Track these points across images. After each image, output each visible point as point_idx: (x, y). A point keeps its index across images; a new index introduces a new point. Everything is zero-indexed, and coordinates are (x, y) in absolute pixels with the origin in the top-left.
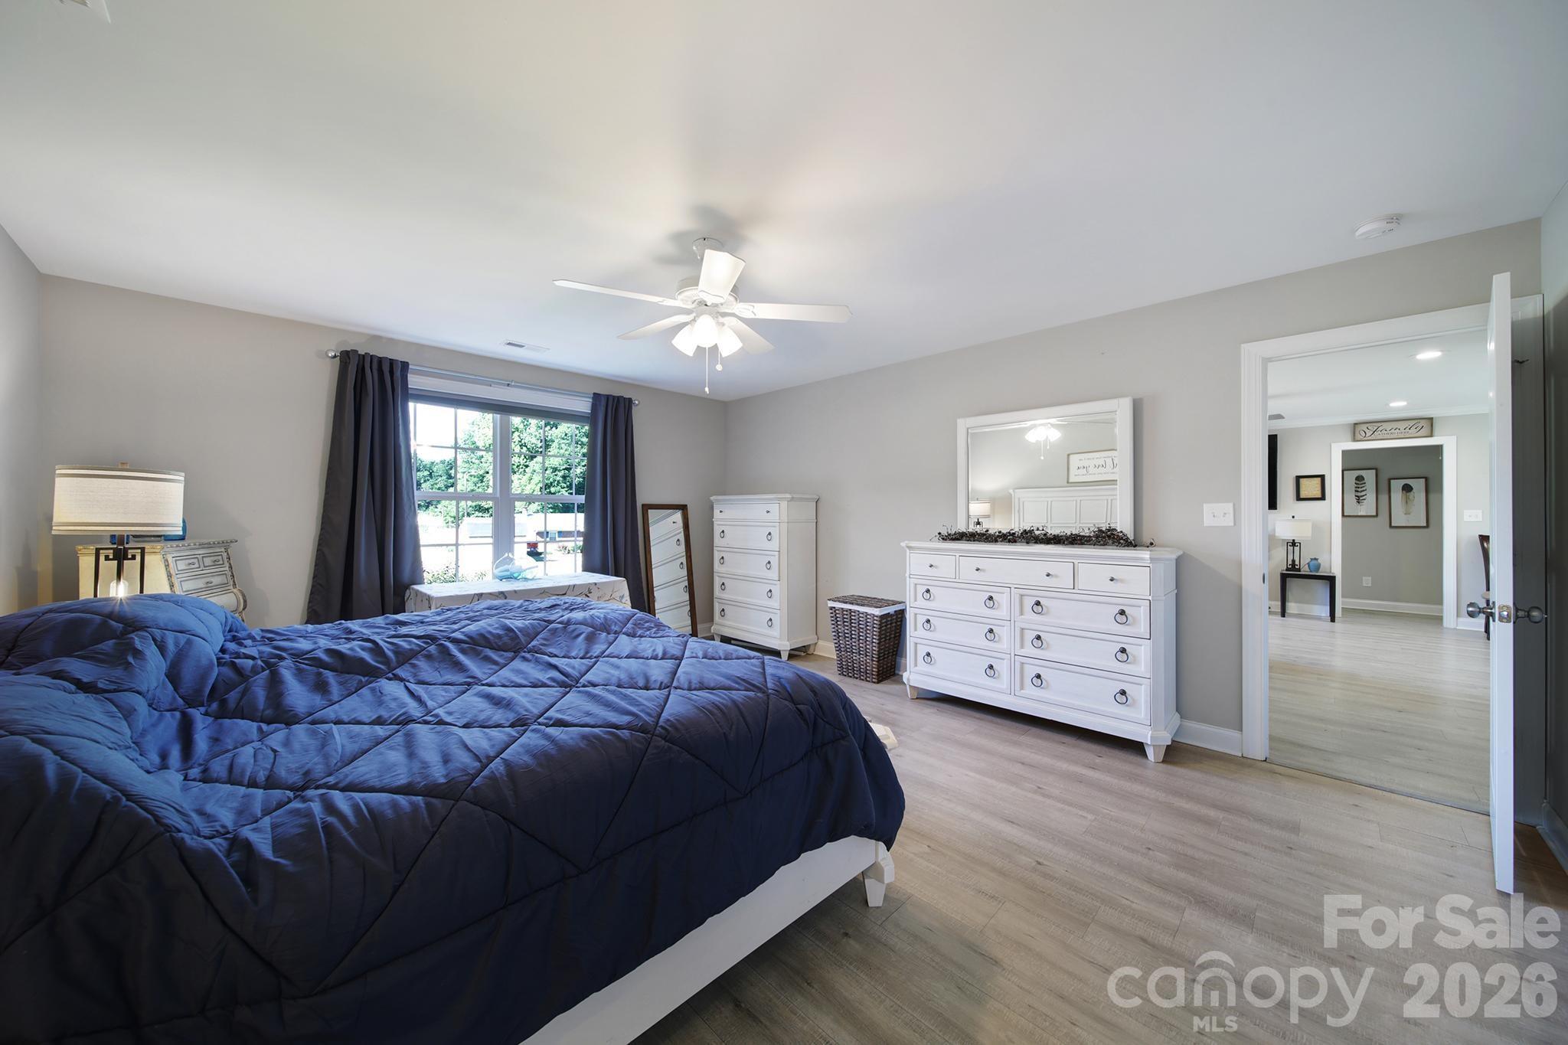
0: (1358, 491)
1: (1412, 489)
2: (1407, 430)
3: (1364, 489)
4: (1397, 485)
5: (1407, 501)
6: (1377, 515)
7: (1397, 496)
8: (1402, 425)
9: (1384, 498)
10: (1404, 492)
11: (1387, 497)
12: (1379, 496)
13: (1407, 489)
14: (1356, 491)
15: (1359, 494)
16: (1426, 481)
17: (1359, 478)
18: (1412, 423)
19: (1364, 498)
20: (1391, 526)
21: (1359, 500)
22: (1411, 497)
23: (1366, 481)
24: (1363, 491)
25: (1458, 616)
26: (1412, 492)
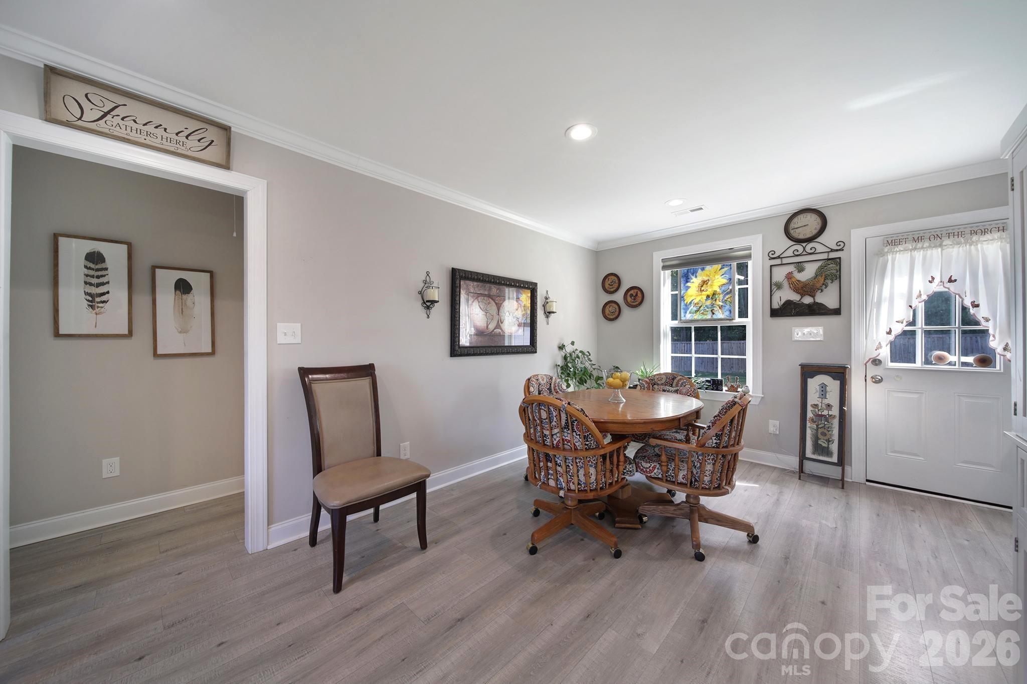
0: (91, 284)
1: (191, 289)
2: (182, 137)
3: (101, 280)
4: (167, 279)
5: (182, 310)
6: (130, 334)
7: (166, 298)
8: (174, 123)
9: (142, 301)
10: (178, 292)
11: (148, 299)
12: (135, 298)
13: (183, 287)
14: (86, 283)
15: (94, 290)
16: (212, 277)
17: (95, 258)
18: (193, 125)
19: (104, 298)
20: (156, 355)
21: (94, 301)
22: (189, 303)
23: (109, 263)
24: (103, 284)
25: (269, 523)
26: (190, 296)
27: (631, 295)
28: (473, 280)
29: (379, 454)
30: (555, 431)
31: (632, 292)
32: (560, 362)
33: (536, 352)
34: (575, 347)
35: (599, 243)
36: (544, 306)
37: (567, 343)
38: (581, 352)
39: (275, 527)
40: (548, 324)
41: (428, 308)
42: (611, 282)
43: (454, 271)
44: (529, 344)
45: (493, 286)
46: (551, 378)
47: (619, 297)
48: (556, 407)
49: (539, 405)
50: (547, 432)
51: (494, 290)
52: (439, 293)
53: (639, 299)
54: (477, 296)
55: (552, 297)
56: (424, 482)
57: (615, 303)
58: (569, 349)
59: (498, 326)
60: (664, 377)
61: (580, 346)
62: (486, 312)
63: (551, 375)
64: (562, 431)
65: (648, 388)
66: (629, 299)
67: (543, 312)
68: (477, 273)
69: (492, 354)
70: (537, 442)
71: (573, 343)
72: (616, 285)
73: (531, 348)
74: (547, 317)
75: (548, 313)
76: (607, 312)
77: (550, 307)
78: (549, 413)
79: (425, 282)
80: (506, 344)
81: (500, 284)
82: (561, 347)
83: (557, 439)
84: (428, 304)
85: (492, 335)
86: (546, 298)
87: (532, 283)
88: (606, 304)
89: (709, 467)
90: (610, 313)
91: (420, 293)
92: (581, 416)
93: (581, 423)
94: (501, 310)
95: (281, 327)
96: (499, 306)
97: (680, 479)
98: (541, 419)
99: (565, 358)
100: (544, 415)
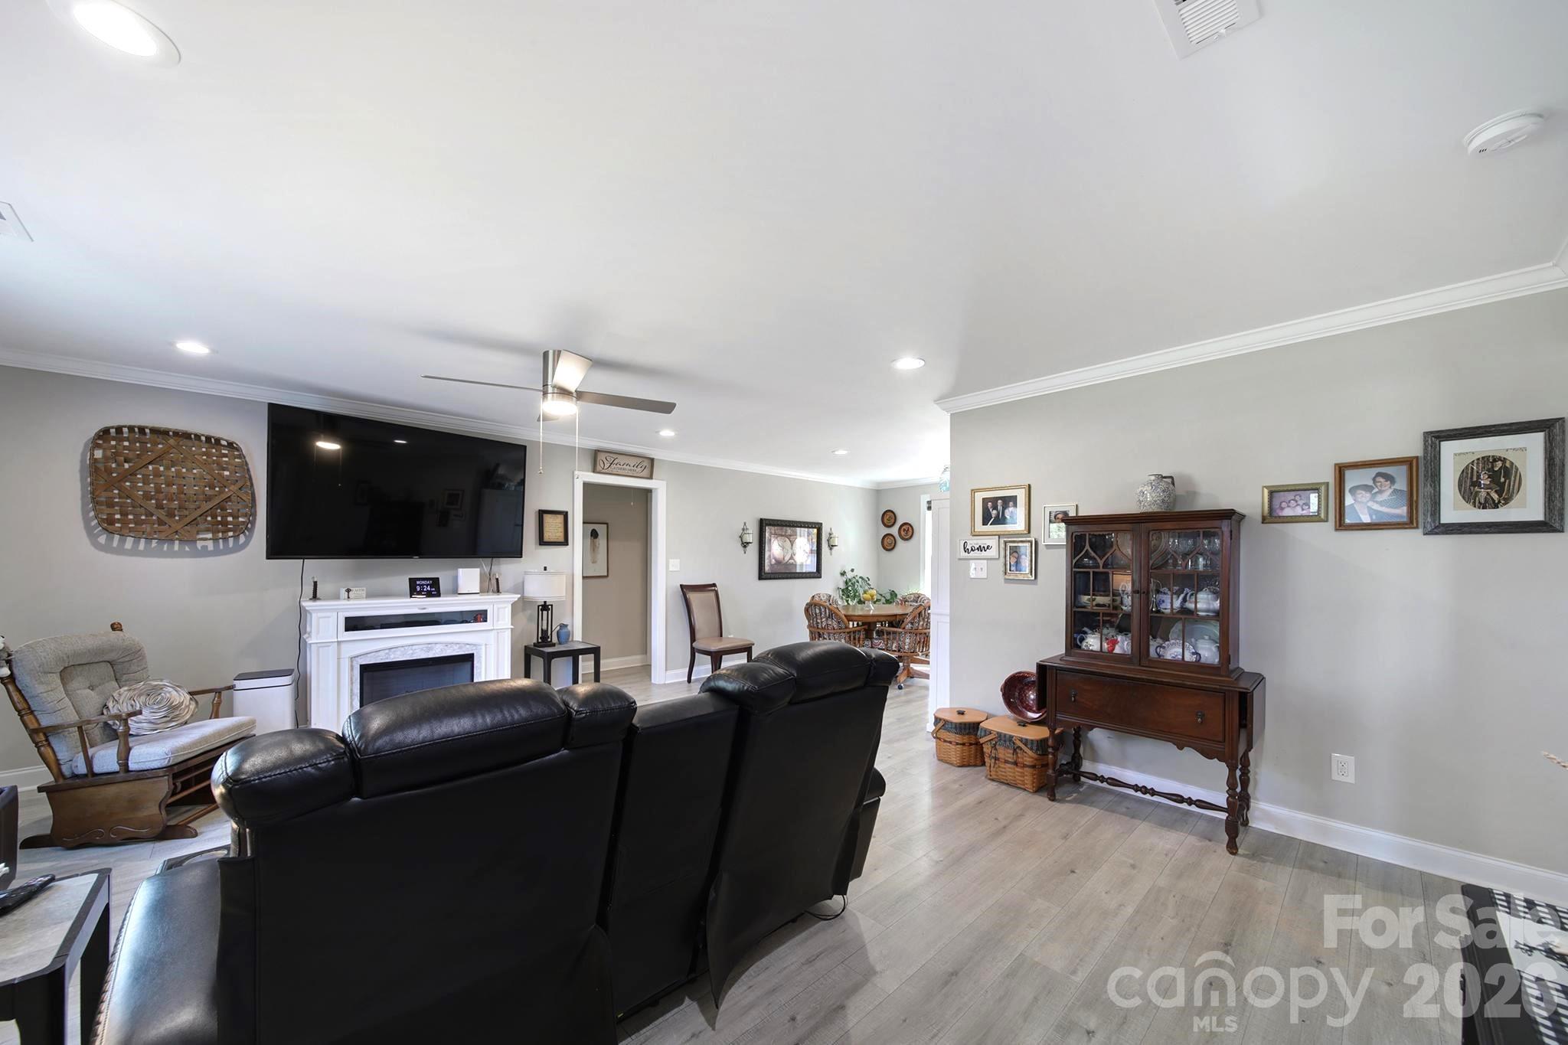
2: (635, 467)
8: (632, 461)
16: (607, 527)
18: (639, 460)
25: (666, 670)
26: (597, 540)
27: (904, 530)
28: (774, 525)
29: (721, 636)
30: (824, 620)
31: (904, 527)
32: (842, 586)
33: (820, 577)
34: (855, 573)
35: (879, 484)
36: (828, 540)
37: (848, 570)
38: (860, 577)
39: (669, 672)
40: (831, 554)
41: (745, 547)
42: (888, 518)
43: (761, 520)
44: (815, 571)
45: (788, 528)
46: (830, 596)
47: (894, 531)
48: (823, 606)
49: (815, 605)
50: (819, 621)
51: (789, 531)
52: (752, 537)
53: (910, 533)
54: (777, 535)
55: (835, 534)
56: (751, 647)
57: (892, 535)
58: (850, 575)
59: (791, 558)
60: (913, 596)
61: (858, 573)
62: (783, 548)
63: (830, 594)
64: (827, 620)
65: (901, 604)
66: (902, 533)
67: (827, 546)
68: (778, 520)
69: (787, 578)
70: (814, 627)
71: (852, 570)
72: (893, 521)
73: (817, 574)
74: (831, 549)
75: (831, 547)
76: (885, 543)
77: (834, 542)
78: (820, 610)
79: (743, 530)
80: (798, 571)
81: (793, 526)
82: (843, 574)
83: (824, 624)
84: (745, 545)
85: (787, 564)
86: (830, 534)
87: (818, 523)
88: (885, 536)
89: (907, 641)
90: (888, 544)
91: (740, 537)
92: (837, 611)
93: (837, 615)
94: (794, 545)
95: (671, 561)
96: (792, 543)
97: (894, 649)
98: (816, 614)
99: (846, 583)
100: (818, 611)
